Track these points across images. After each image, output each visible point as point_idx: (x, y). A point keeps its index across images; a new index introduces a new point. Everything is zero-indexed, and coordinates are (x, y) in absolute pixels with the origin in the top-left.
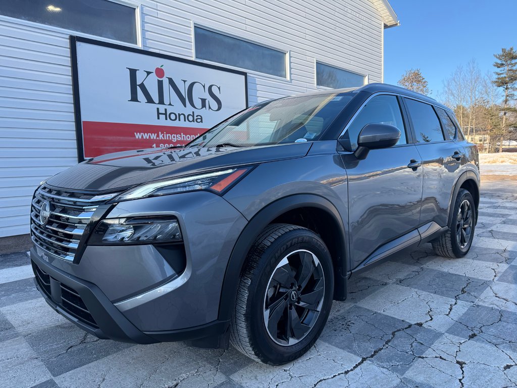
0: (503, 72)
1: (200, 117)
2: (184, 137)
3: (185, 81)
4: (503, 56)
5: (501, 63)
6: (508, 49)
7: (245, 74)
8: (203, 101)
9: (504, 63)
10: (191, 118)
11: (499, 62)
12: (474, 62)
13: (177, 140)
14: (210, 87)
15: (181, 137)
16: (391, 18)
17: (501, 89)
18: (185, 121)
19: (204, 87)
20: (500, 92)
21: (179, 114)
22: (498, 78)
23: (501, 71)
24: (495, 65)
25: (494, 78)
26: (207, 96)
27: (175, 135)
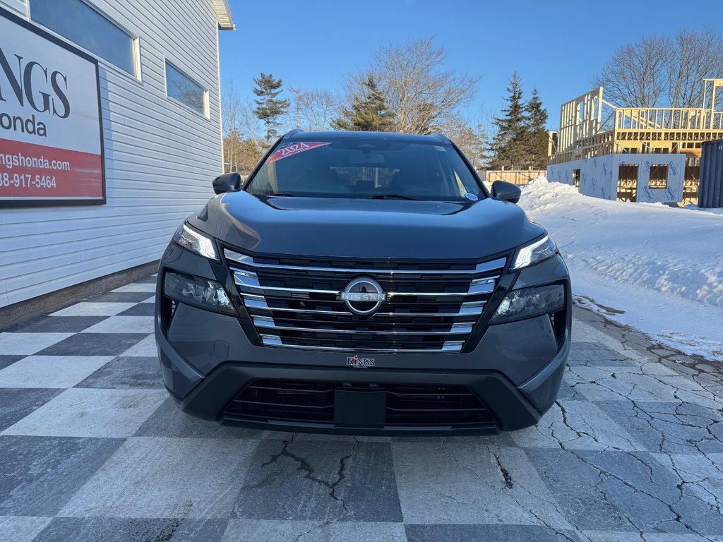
0: (263, 101)
1: (42, 127)
2: (22, 159)
3: (20, 58)
4: (262, 82)
5: (260, 90)
6: (267, 75)
7: (95, 62)
8: (46, 97)
9: (264, 91)
10: (30, 126)
11: (259, 89)
12: (232, 83)
13: (13, 166)
14: (54, 74)
15: (18, 160)
16: (227, 19)
17: (263, 122)
18: (23, 131)
19: (46, 72)
20: (261, 125)
21: (14, 117)
22: (259, 108)
23: (261, 100)
24: (254, 92)
25: (255, 106)
26: (50, 90)
27: (10, 157)
